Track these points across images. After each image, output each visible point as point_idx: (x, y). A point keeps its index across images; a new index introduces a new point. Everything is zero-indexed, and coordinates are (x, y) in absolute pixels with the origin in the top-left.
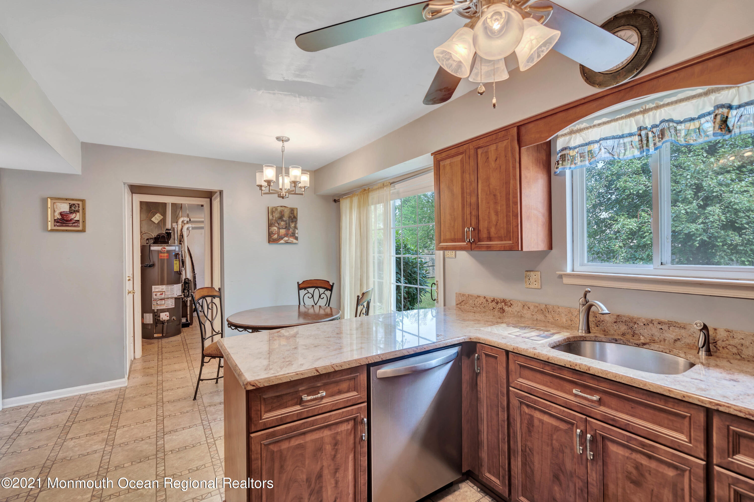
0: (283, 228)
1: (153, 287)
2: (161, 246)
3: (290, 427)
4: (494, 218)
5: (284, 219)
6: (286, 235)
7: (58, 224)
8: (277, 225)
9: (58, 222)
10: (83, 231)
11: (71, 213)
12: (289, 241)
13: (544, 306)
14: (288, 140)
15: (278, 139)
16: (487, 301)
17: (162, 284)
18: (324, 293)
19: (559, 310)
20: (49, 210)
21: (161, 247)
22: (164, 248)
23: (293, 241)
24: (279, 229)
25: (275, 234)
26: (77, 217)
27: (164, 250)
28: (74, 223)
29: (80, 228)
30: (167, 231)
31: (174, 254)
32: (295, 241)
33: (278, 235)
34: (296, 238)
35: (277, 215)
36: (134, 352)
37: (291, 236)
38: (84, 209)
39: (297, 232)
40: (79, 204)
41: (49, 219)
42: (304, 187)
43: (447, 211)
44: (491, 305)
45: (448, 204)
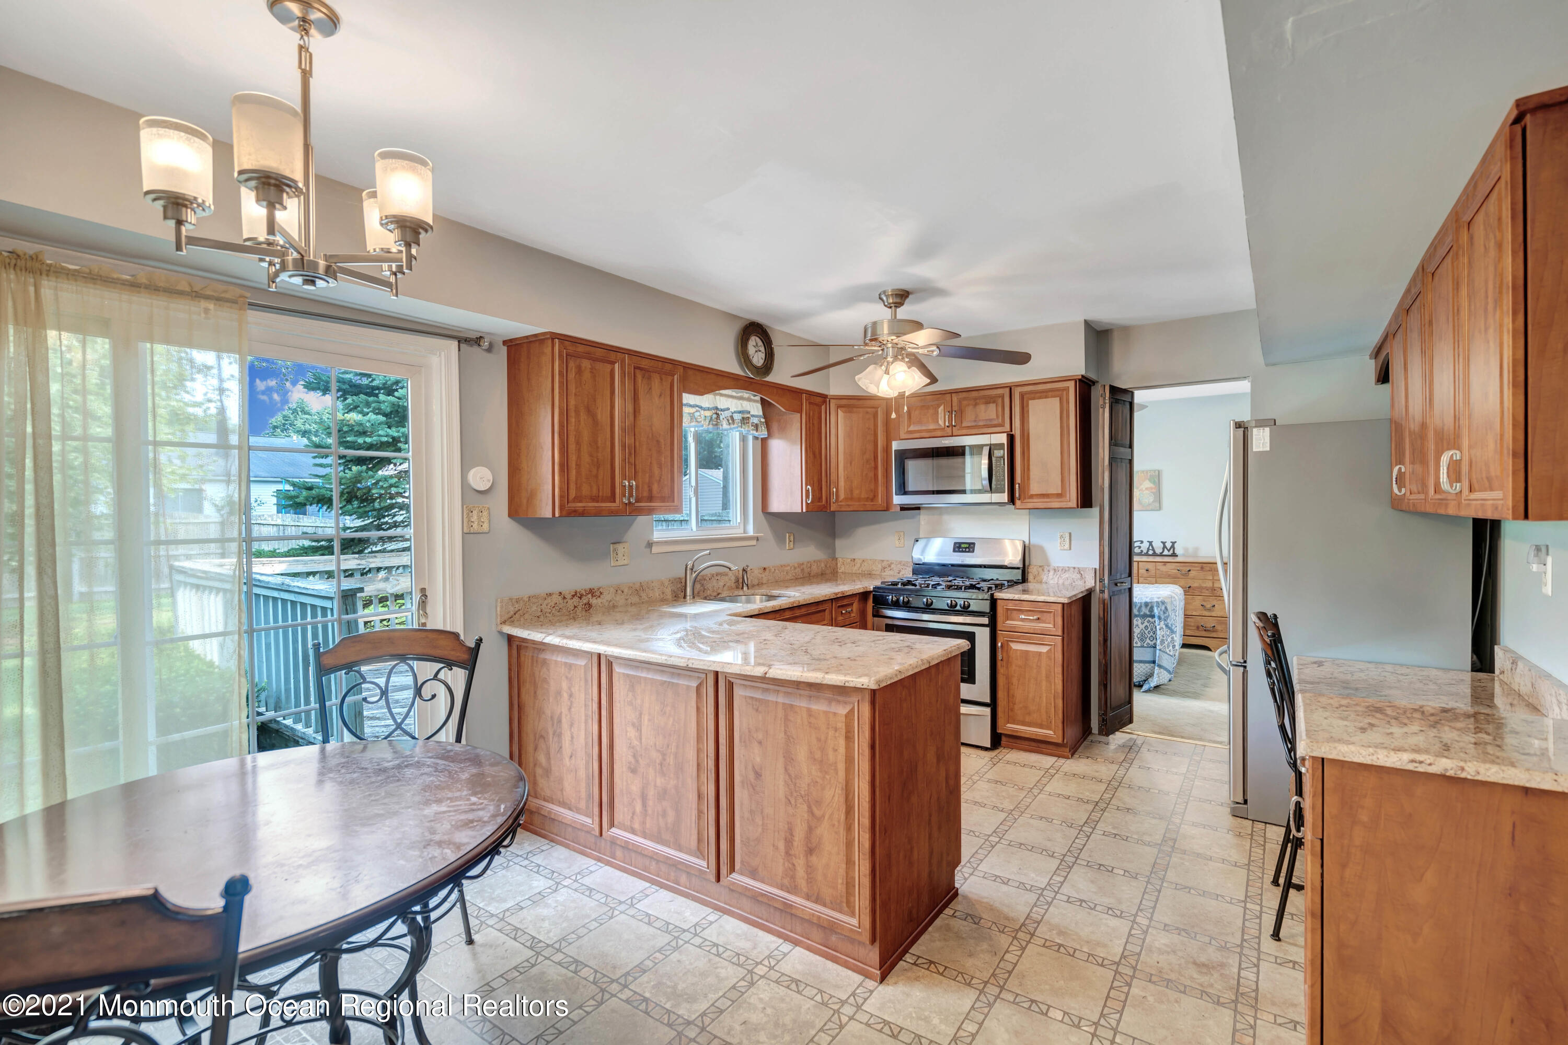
4: (656, 471)
13: (639, 584)
16: (564, 598)
43: (585, 449)
44: (571, 603)
45: (586, 436)
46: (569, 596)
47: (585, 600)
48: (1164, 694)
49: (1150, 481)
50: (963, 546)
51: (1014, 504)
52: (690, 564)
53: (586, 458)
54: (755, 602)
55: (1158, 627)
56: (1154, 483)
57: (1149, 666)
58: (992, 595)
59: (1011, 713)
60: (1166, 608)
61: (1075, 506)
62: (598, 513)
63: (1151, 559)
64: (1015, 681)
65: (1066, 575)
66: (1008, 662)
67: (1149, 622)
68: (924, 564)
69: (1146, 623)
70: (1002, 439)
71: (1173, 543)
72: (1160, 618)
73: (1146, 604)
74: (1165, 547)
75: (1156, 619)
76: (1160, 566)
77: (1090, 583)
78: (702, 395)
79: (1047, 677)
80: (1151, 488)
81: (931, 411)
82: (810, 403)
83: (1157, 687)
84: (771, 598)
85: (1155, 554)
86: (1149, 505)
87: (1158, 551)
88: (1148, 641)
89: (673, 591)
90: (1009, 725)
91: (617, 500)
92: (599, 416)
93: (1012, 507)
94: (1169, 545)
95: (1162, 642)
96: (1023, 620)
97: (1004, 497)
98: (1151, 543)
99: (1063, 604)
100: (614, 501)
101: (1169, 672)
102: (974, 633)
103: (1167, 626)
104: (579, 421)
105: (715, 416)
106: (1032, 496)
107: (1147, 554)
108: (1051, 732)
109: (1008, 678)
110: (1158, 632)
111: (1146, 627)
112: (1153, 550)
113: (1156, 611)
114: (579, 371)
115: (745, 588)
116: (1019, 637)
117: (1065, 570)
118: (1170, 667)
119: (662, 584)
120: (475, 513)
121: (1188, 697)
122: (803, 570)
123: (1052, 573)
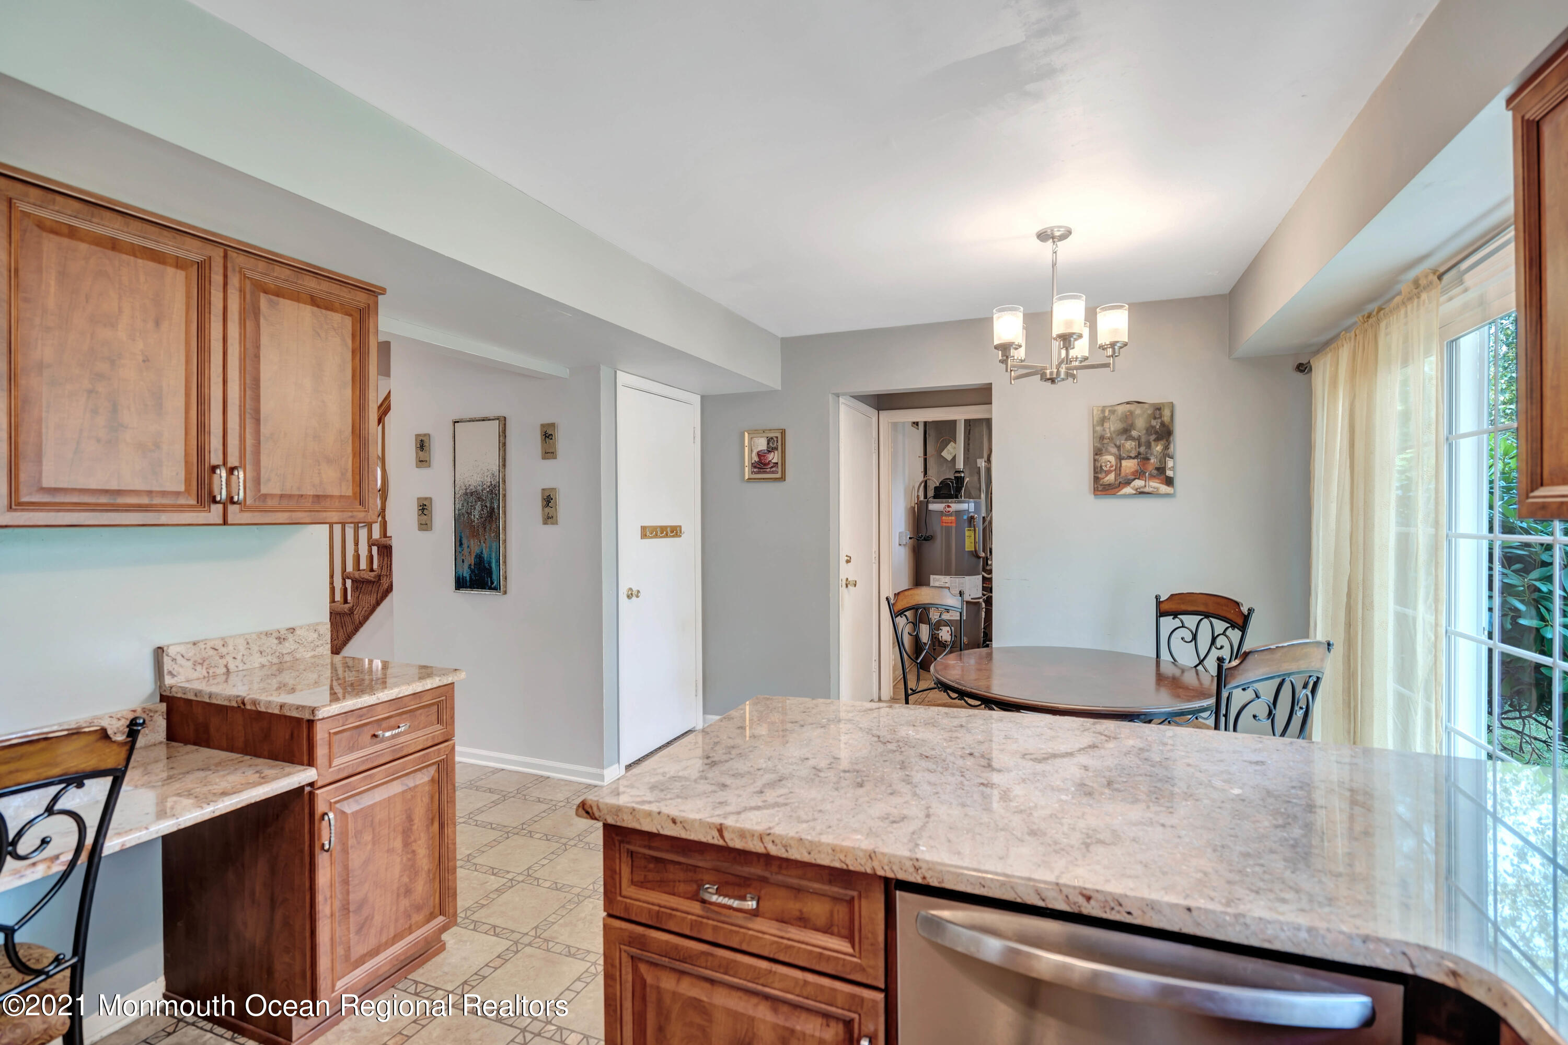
0: (1130, 458)
1: (932, 577)
2: (942, 503)
3: (676, 947)
5: (1134, 433)
6: (1139, 474)
7: (755, 470)
8: (1114, 450)
9: (755, 467)
10: (783, 478)
11: (769, 451)
12: (1147, 490)
14: (1068, 234)
15: (1043, 236)
17: (947, 573)
18: (1224, 633)
20: (746, 449)
21: (944, 505)
22: (949, 507)
23: (1158, 489)
24: (1120, 459)
25: (1108, 473)
26: (774, 457)
27: (948, 509)
28: (772, 467)
29: (778, 475)
30: (956, 475)
31: (965, 517)
32: (1164, 489)
33: (1118, 474)
34: (1169, 482)
35: (1112, 426)
36: (880, 689)
37: (1152, 477)
38: (784, 444)
39: (1170, 463)
40: (777, 437)
41: (747, 464)
42: (1113, 345)
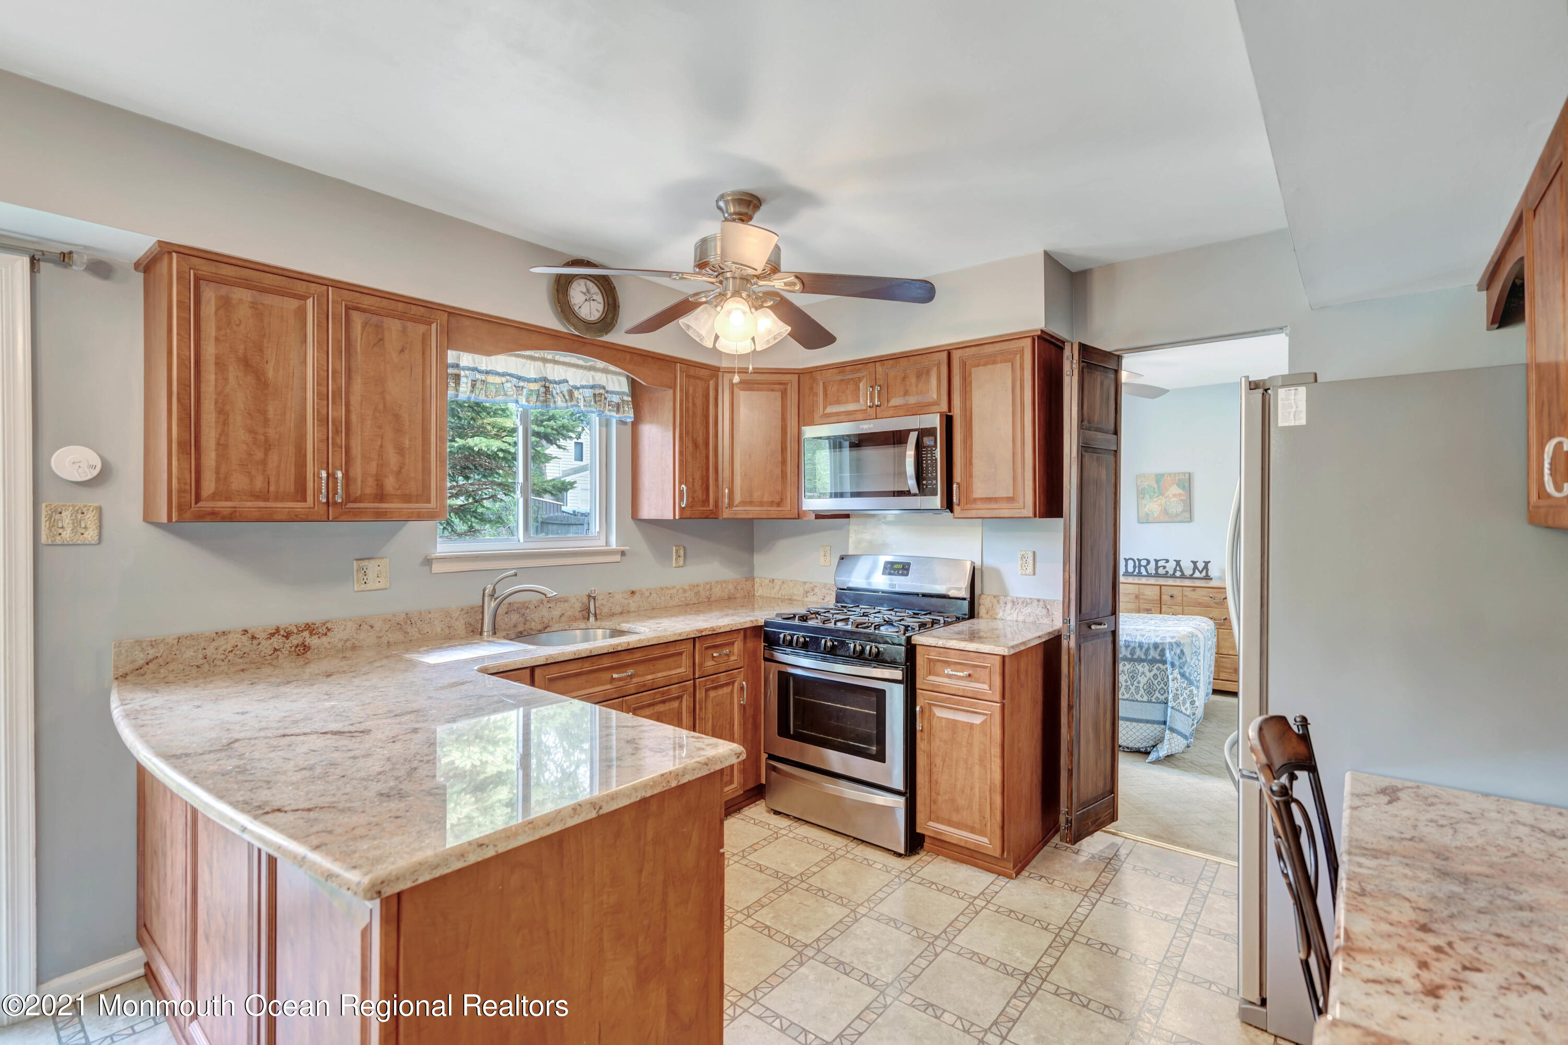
4: (393, 458)
13: (404, 616)
16: (253, 638)
19: (430, 616)
43: (238, 420)
44: (266, 646)
45: (240, 400)
46: (262, 636)
47: (295, 640)
48: (1177, 767)
49: (1178, 485)
50: (896, 566)
51: (952, 511)
52: (489, 588)
53: (239, 435)
54: (595, 639)
55: (1170, 677)
56: (1183, 488)
57: (1159, 728)
58: (909, 639)
59: (934, 807)
60: (1182, 652)
61: (1031, 514)
62: (266, 517)
63: (1178, 582)
64: (938, 761)
65: (1028, 610)
66: (930, 734)
67: (1158, 669)
68: (850, 589)
69: (1155, 671)
70: (934, 421)
71: (1207, 563)
72: (1173, 665)
73: (1156, 646)
74: (1195, 568)
75: (1168, 666)
76: (1188, 592)
77: (1058, 624)
78: (489, 355)
79: (982, 760)
80: (1180, 495)
81: (851, 387)
82: (688, 376)
83: (1169, 757)
84: (616, 633)
85: (1183, 576)
86: (1177, 515)
87: (1188, 572)
88: (1157, 694)
89: (468, 624)
90: (931, 824)
91: (310, 498)
92: (270, 374)
93: (948, 514)
94: (1200, 565)
95: (1176, 697)
96: (949, 676)
97: (936, 501)
98: (1178, 563)
99: (1004, 657)
100: (304, 500)
101: (1186, 737)
102: (884, 691)
103: (1183, 675)
104: (226, 379)
105: (543, 390)
106: (975, 500)
107: (1173, 576)
108: (986, 840)
109: (930, 756)
110: (1171, 683)
111: (1155, 676)
112: (1181, 570)
113: (1168, 655)
114: (225, 304)
115: (592, 619)
116: (943, 700)
117: (1026, 603)
118: (1187, 730)
119: (448, 614)
120: (67, 515)
121: (1210, 773)
122: (697, 593)
123: (1009, 605)
